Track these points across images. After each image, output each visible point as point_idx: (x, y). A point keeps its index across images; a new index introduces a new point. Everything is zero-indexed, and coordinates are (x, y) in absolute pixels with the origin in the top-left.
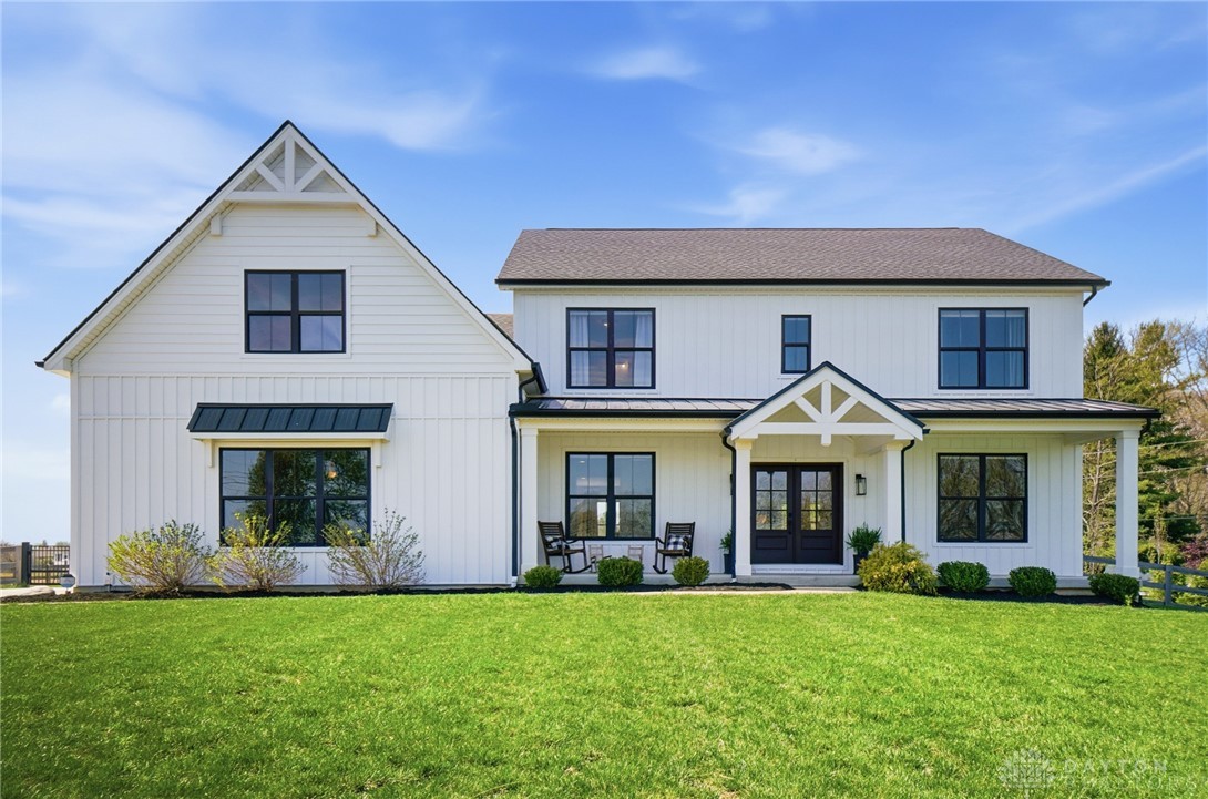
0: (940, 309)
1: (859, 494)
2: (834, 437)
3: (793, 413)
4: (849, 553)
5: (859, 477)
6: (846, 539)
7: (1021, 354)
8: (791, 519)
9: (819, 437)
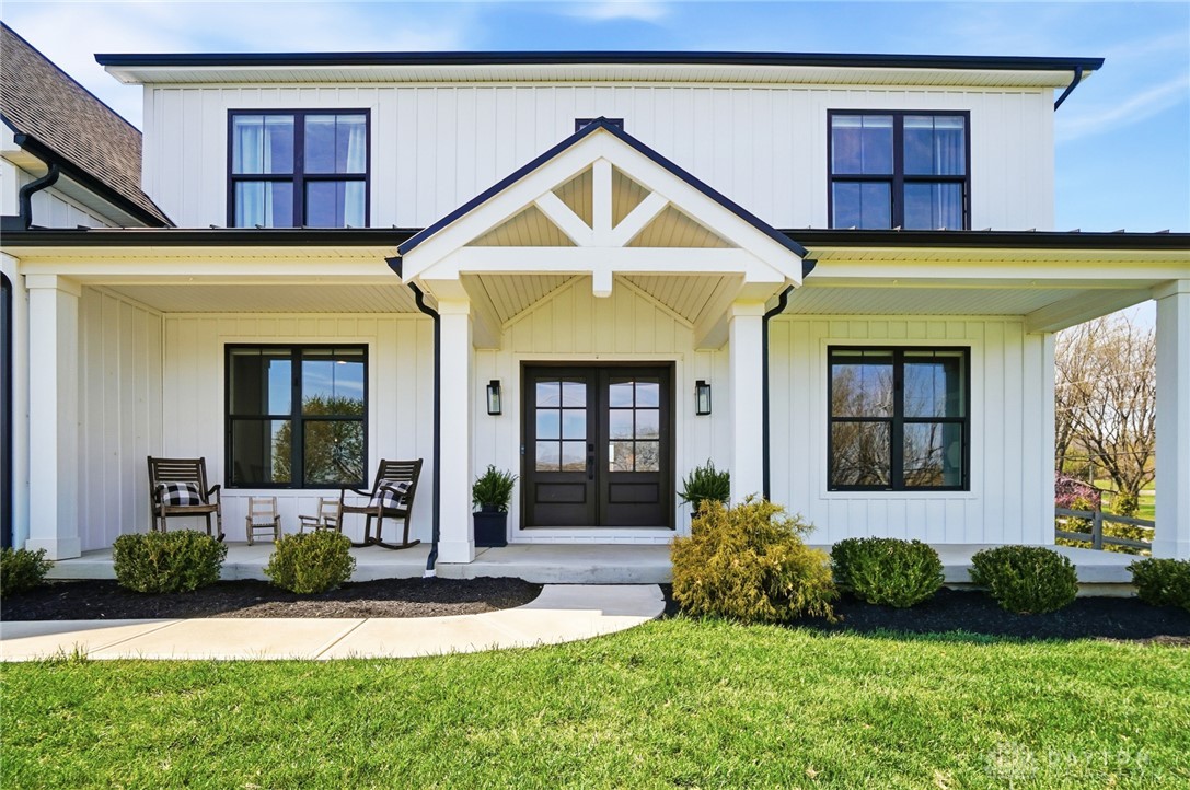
0: (831, 113)
1: (699, 414)
2: (619, 279)
3: (531, 228)
4: (683, 511)
5: (701, 384)
6: (680, 488)
7: (955, 188)
8: (593, 454)
9: (587, 278)
